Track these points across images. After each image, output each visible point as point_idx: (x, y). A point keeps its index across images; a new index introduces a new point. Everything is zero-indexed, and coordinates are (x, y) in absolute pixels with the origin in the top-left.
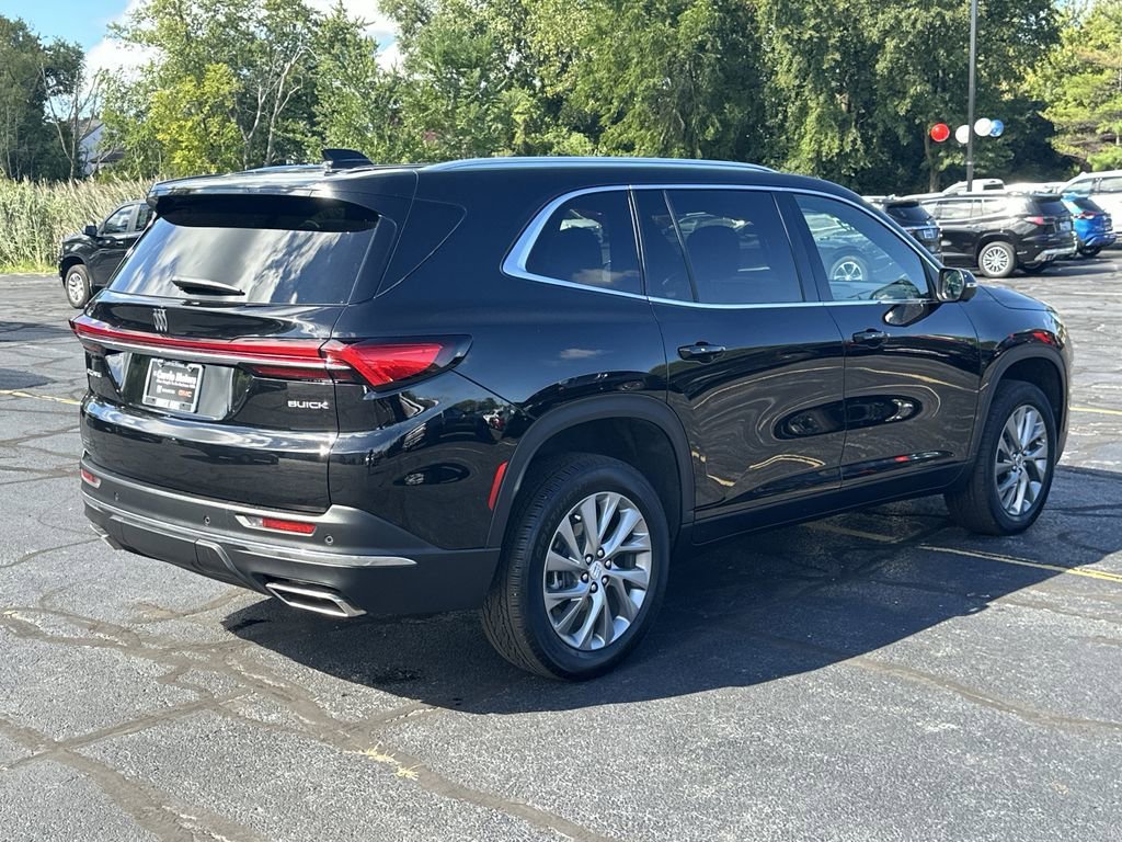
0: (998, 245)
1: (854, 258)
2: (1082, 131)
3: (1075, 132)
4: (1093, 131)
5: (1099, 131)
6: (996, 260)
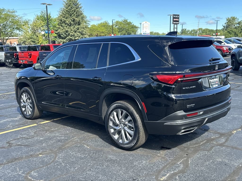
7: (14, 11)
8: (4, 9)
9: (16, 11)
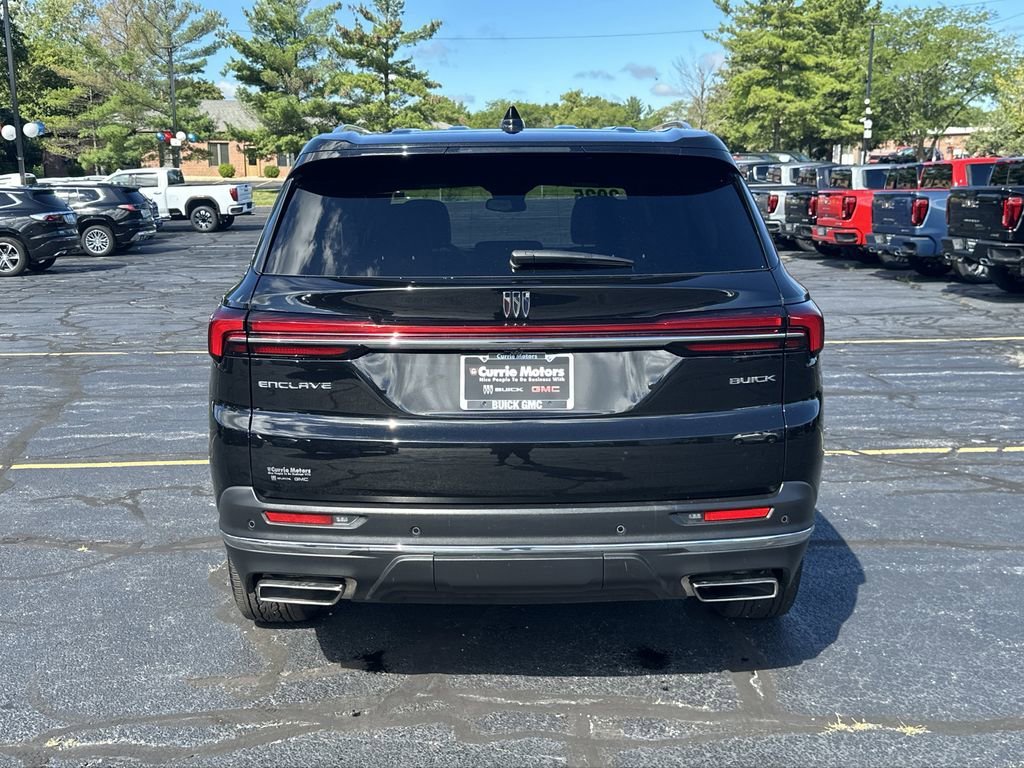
0: (95, 229)
1: (9, 239)
2: (64, 136)
3: (59, 136)
4: (75, 136)
5: (80, 136)
6: (98, 242)
7: (986, 14)
8: (944, 8)
9: (996, 15)
